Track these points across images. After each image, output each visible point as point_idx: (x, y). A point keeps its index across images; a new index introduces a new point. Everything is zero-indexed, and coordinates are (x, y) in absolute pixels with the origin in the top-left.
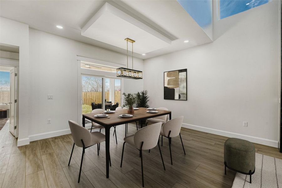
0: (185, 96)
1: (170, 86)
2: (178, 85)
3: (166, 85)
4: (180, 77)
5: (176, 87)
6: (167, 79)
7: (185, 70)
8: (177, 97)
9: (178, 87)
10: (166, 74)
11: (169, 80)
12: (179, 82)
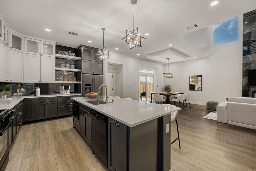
0: (201, 88)
1: (193, 84)
2: (197, 83)
3: (191, 83)
4: (198, 79)
5: (196, 84)
6: (191, 80)
7: (201, 76)
8: (196, 89)
9: (197, 84)
10: (190, 77)
11: (192, 80)
12: (198, 82)
